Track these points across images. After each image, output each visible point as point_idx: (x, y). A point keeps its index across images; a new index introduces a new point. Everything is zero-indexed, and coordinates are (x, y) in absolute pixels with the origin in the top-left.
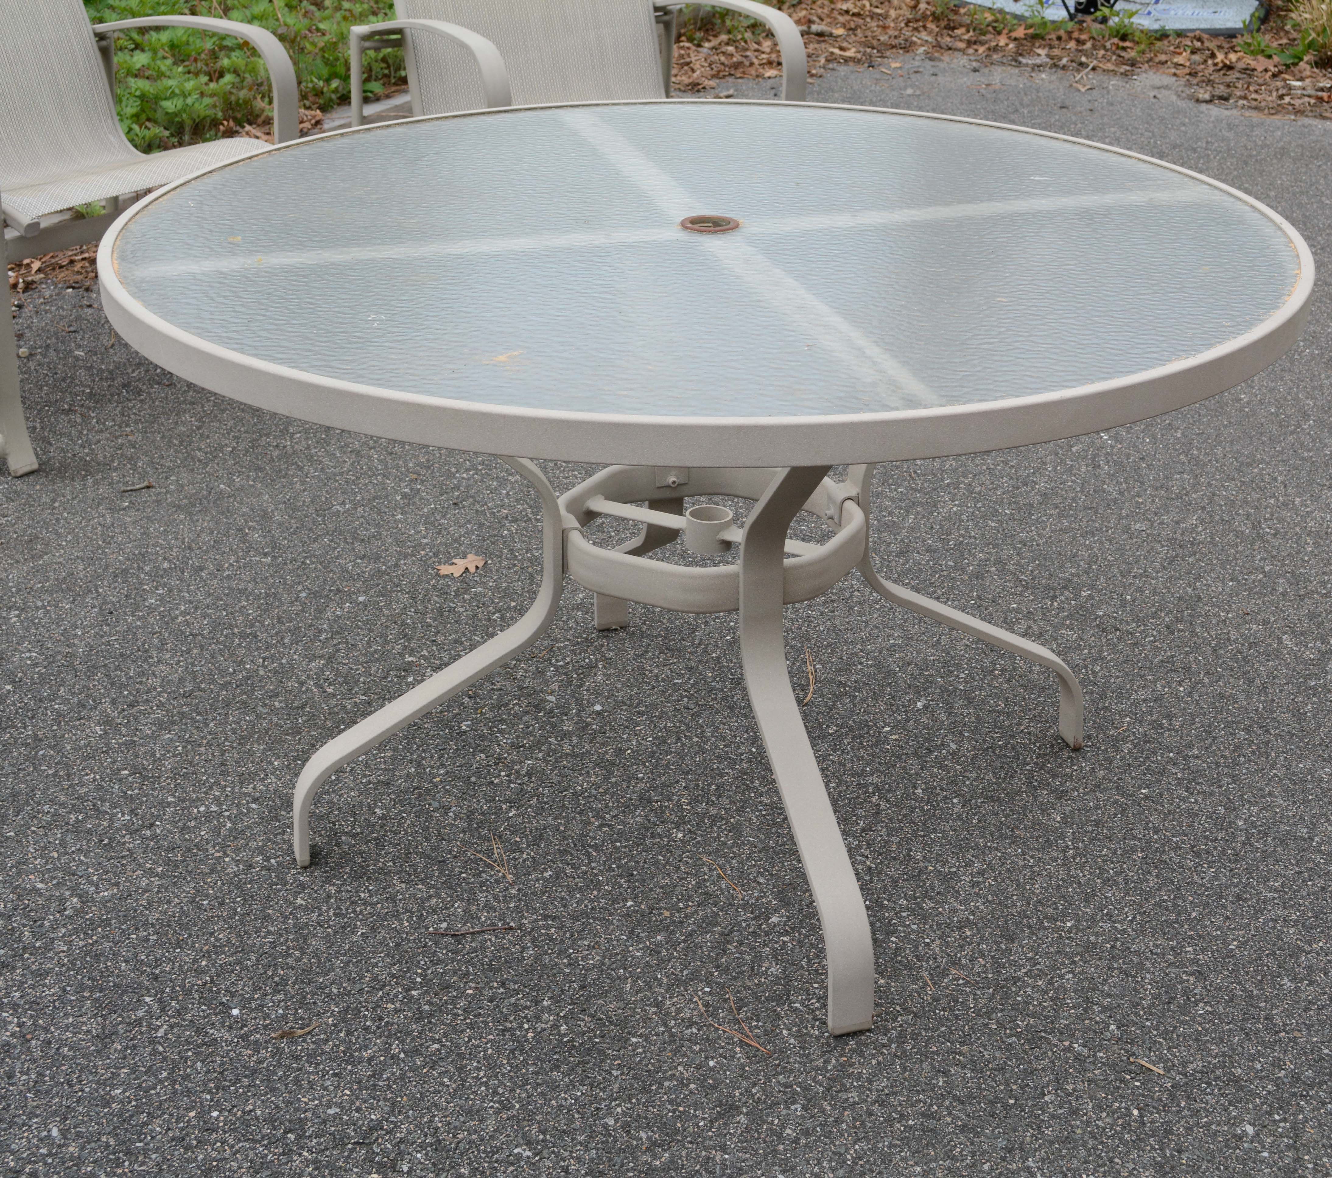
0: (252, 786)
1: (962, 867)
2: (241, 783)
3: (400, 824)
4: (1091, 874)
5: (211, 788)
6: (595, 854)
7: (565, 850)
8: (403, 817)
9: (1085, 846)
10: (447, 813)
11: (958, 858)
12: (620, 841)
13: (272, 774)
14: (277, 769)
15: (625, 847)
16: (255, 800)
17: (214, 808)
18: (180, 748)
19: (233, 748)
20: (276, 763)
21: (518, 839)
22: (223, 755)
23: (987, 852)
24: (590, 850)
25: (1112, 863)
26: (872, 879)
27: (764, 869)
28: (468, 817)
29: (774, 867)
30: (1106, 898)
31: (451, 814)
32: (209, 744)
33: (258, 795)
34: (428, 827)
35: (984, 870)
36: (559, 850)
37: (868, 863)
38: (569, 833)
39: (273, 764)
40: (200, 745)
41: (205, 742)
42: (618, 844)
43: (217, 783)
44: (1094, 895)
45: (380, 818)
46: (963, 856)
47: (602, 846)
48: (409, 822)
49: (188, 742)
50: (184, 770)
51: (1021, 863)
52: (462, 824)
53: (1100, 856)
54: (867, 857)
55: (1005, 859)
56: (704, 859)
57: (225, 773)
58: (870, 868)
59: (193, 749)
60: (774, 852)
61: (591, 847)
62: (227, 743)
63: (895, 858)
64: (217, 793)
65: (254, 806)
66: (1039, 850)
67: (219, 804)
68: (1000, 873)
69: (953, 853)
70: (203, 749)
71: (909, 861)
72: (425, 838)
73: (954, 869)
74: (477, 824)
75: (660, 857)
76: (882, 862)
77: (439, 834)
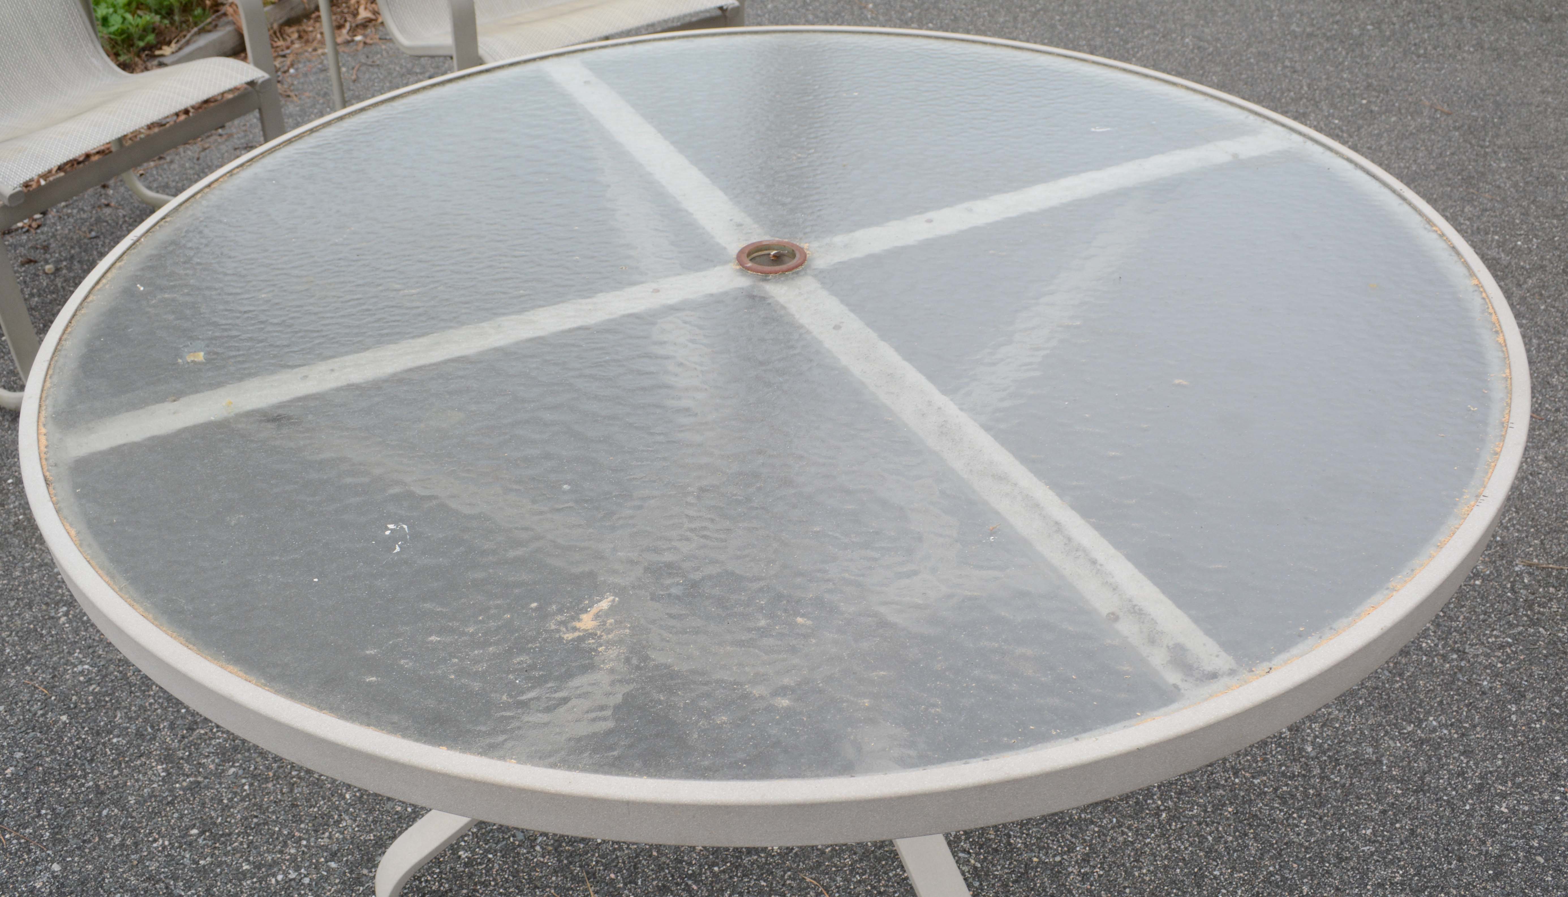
0: (327, 834)
1: (1065, 853)
2: (316, 831)
3: (488, 871)
4: (1191, 845)
5: (285, 845)
6: (695, 887)
7: (664, 886)
8: (489, 860)
9: (1175, 803)
10: (533, 847)
11: (1058, 841)
12: (717, 865)
13: (346, 811)
14: (350, 805)
15: (724, 872)
16: (333, 856)
17: (293, 875)
18: (246, 787)
19: (300, 778)
20: (348, 796)
21: (613, 876)
22: (291, 791)
23: (1084, 828)
24: (690, 882)
25: (1207, 825)
26: (981, 884)
27: (871, 886)
28: (556, 850)
29: (879, 881)
30: (1215, 877)
31: (538, 848)
32: (277, 777)
33: (335, 847)
34: (517, 871)
35: (1087, 854)
36: (657, 886)
37: (973, 861)
38: (663, 859)
39: (344, 798)
40: (267, 780)
41: (271, 774)
42: (716, 869)
43: (291, 835)
44: (1203, 876)
45: (466, 865)
46: (1063, 837)
47: (700, 874)
48: (497, 867)
49: (254, 777)
50: (255, 820)
51: (1121, 839)
52: (551, 861)
53: (1193, 817)
54: (969, 853)
55: (1104, 835)
56: (808, 880)
57: (297, 819)
58: (975, 868)
59: (260, 786)
60: (875, 857)
61: (690, 877)
62: (294, 773)
63: (996, 850)
64: (293, 851)
65: (333, 865)
66: (1133, 818)
67: (297, 869)
68: (1104, 857)
69: (1051, 833)
70: (270, 785)
71: (1011, 851)
72: (517, 887)
73: (1058, 859)
74: (567, 858)
75: (763, 883)
76: (985, 858)
77: (530, 880)
